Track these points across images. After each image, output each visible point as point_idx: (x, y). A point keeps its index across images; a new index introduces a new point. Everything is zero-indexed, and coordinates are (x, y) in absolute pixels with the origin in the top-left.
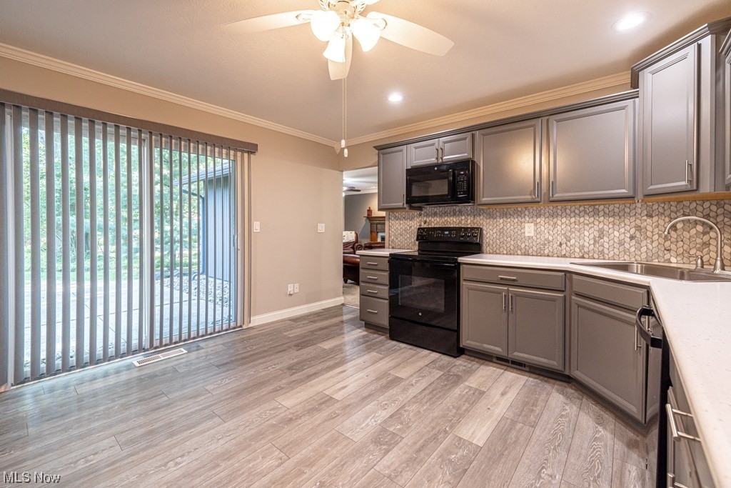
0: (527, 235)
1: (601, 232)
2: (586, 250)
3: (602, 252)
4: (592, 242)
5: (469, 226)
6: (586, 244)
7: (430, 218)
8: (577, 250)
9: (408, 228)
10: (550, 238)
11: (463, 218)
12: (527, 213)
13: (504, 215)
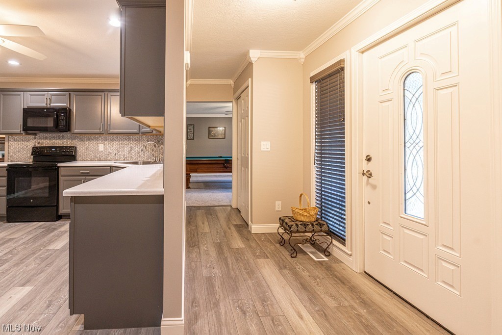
0: (100, 150)
1: (131, 148)
2: (126, 156)
3: (132, 157)
4: (128, 153)
5: (69, 145)
6: (126, 154)
7: (42, 141)
8: (122, 157)
9: (25, 147)
10: (111, 152)
11: (65, 140)
12: (100, 138)
13: (89, 140)
